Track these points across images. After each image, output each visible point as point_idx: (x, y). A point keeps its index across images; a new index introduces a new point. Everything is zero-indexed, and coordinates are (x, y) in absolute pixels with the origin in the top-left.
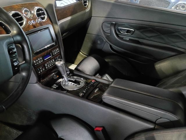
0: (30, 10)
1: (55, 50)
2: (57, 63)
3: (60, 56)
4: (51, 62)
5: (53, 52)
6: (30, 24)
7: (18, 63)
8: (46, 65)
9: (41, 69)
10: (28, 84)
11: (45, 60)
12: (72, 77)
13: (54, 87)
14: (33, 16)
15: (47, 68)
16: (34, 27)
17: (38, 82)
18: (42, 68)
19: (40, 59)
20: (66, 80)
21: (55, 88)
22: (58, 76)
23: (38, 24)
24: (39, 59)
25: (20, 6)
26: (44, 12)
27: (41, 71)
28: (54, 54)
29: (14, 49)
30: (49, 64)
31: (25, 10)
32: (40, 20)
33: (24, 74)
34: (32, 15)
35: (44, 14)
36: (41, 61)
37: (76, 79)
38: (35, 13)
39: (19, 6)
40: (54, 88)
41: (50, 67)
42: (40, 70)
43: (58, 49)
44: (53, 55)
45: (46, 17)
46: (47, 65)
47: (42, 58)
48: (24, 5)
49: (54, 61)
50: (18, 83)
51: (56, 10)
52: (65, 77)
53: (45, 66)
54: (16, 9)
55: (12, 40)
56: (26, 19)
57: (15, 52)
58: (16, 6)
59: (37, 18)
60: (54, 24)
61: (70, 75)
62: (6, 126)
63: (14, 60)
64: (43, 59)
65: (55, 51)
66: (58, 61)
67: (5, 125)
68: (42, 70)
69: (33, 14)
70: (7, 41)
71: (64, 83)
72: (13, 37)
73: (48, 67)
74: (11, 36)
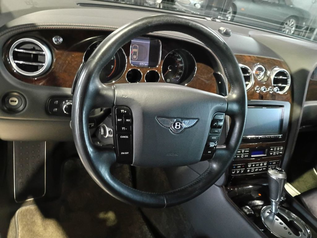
0: (266, 70)
1: (277, 148)
2: (271, 172)
3: (279, 162)
4: (260, 165)
5: (272, 149)
6: (257, 90)
7: (216, 145)
8: (249, 166)
9: (239, 168)
10: (214, 185)
11: (252, 156)
12: (287, 211)
13: (246, 210)
14: (268, 79)
15: (248, 171)
16: (262, 97)
17: (224, 187)
18: (242, 168)
19: (245, 150)
20: (274, 211)
21: (248, 213)
22: (260, 195)
23: (268, 95)
24: (243, 151)
25: (254, 59)
26: (287, 79)
27: (236, 172)
28: (271, 154)
29: (221, 120)
30: (255, 166)
31: (259, 68)
32: (276, 89)
33: (215, 166)
34: (266, 79)
35: (285, 82)
36: (245, 156)
37: (293, 218)
38: (272, 77)
39: (252, 59)
40: (246, 213)
41: (255, 172)
42: (236, 168)
43: (282, 148)
44: (268, 154)
45: (287, 87)
46: (252, 166)
47: (248, 151)
48: (260, 60)
49: (265, 164)
50: (199, 176)
51: (311, 81)
52: (274, 203)
53: (246, 166)
54: (247, 62)
55: (225, 106)
56: (254, 82)
57: (220, 127)
58: (249, 58)
59: (271, 85)
60: (295, 104)
61: (283, 205)
62: (145, 224)
63: (212, 138)
64: (250, 154)
65: (275, 149)
66: (275, 169)
67: (143, 221)
68: (238, 171)
69: (269, 77)
70: (219, 105)
71: (268, 214)
72: (229, 102)
73: (251, 170)
74: (226, 100)
